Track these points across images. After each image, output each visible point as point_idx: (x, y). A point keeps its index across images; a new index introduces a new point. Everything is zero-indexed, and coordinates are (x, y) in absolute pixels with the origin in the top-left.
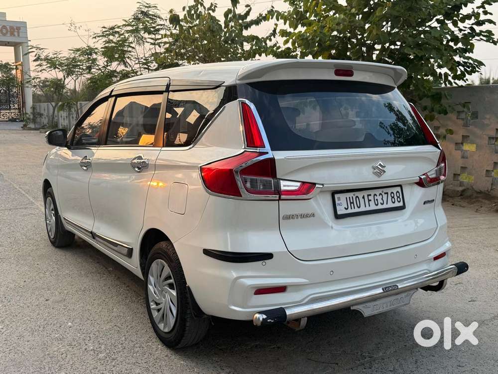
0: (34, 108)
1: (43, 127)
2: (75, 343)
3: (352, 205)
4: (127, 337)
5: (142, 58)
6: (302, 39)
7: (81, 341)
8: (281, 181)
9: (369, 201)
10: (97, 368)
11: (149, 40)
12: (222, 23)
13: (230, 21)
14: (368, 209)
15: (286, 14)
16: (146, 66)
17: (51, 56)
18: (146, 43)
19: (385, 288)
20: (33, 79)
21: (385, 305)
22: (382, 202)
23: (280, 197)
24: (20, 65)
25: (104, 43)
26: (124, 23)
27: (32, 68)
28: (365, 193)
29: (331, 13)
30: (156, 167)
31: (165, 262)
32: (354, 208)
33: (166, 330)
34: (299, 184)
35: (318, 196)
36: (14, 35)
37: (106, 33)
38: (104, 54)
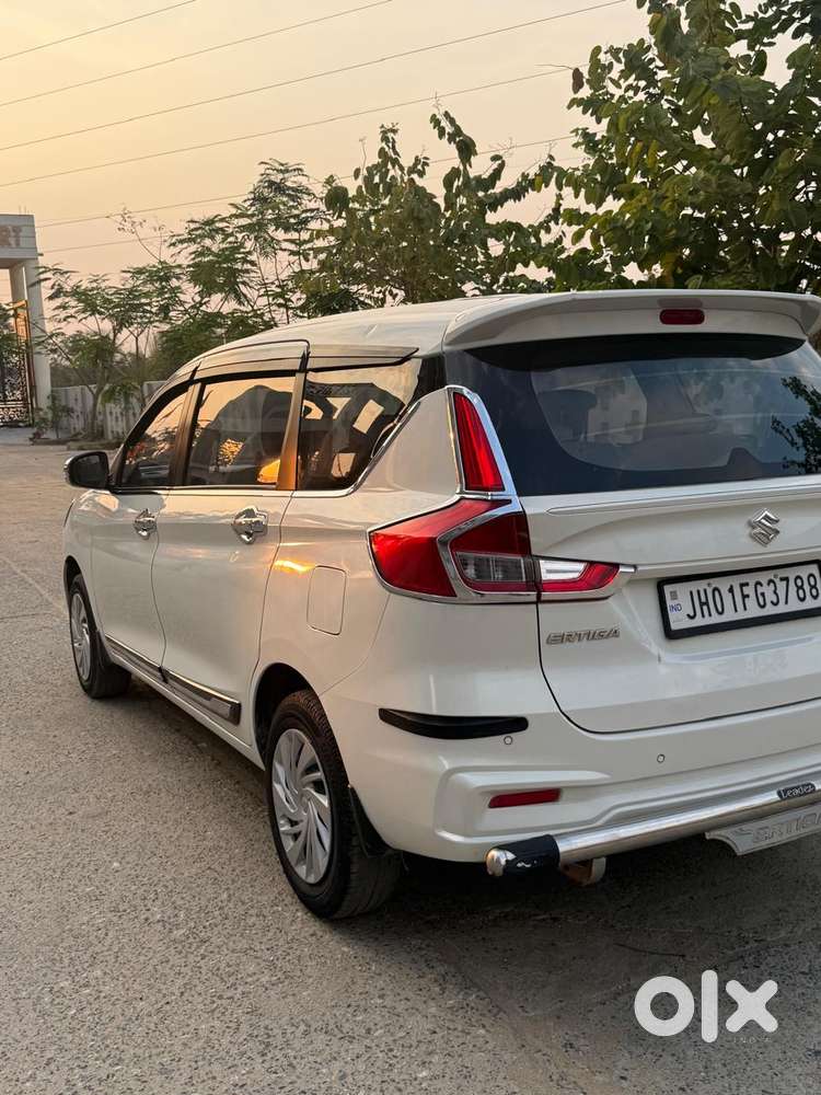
0: (53, 397)
1: (74, 438)
2: (126, 906)
3: (705, 608)
4: (231, 892)
5: (273, 283)
6: (614, 229)
7: (138, 902)
8: (541, 562)
9: (745, 597)
10: (167, 961)
11: (285, 245)
12: (441, 201)
13: (457, 195)
14: (742, 615)
15: (578, 173)
16: (281, 301)
17: (85, 285)
18: (279, 252)
19: (785, 791)
20: (51, 337)
21: (785, 827)
22: (775, 601)
23: (539, 596)
24: (21, 307)
25: (193, 256)
26: (234, 211)
27: (48, 314)
28: (735, 581)
29: (679, 166)
30: (283, 533)
31: (307, 735)
32: (710, 615)
33: (312, 879)
34: (581, 567)
35: (624, 591)
36: (10, 244)
37: (198, 233)
38: (195, 279)
